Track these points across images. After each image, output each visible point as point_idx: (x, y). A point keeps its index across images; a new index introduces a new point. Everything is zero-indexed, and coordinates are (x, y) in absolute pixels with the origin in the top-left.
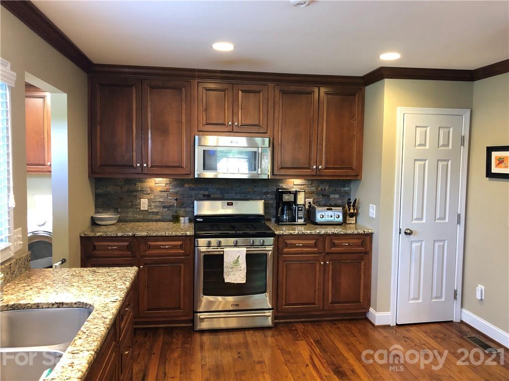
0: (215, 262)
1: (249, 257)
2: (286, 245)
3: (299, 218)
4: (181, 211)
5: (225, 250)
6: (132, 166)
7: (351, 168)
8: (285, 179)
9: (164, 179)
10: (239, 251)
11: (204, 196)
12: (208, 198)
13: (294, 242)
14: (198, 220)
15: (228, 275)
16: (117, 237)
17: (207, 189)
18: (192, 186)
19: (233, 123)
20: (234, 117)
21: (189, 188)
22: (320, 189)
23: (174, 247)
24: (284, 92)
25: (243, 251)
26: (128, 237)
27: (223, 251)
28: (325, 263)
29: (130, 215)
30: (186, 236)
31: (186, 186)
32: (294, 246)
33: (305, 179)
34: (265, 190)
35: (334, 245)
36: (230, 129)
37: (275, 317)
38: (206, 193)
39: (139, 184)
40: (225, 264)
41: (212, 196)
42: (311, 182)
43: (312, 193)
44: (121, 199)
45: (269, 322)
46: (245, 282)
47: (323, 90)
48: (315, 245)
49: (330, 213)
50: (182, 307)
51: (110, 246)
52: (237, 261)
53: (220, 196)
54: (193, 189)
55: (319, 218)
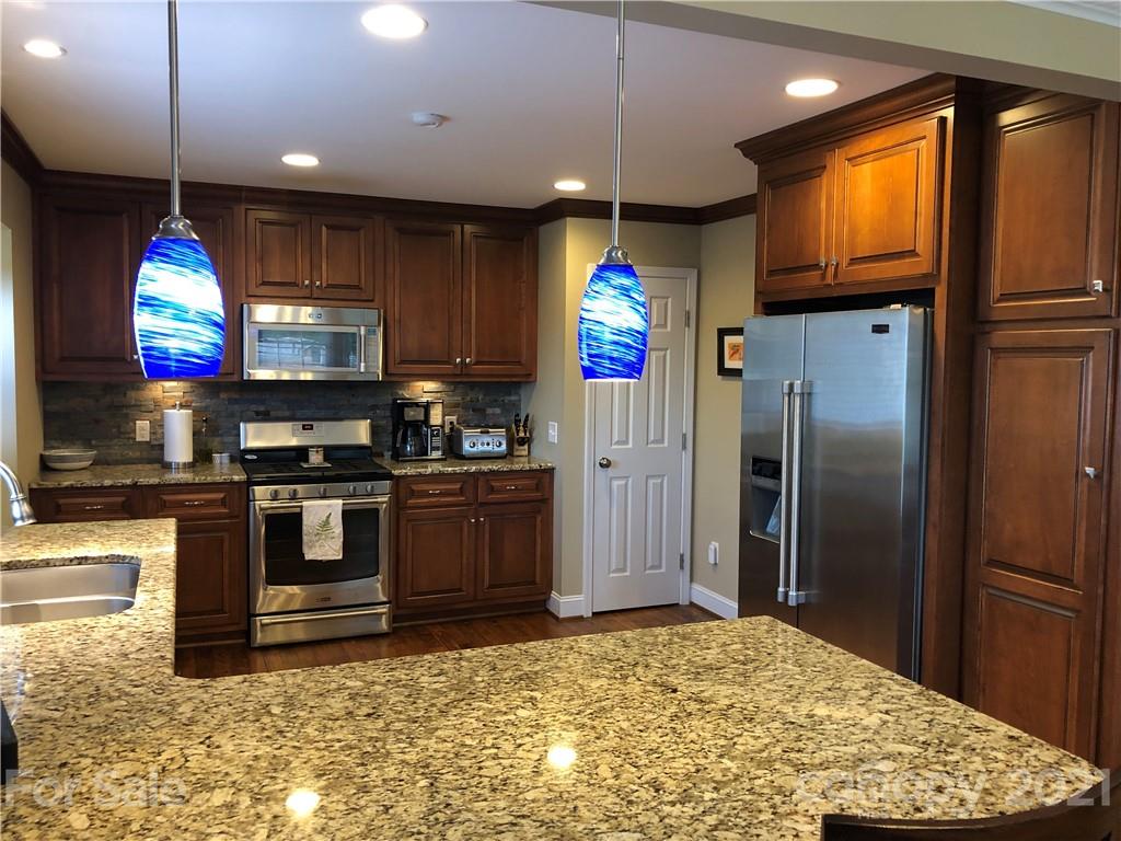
0: (287, 527)
1: (347, 515)
2: (413, 494)
3: (433, 449)
4: (215, 443)
5: (305, 503)
6: (124, 359)
7: (519, 363)
8: (408, 382)
9: (181, 384)
10: (329, 506)
11: (257, 413)
12: (265, 417)
13: (425, 487)
14: (248, 457)
15: (310, 547)
16: (102, 487)
17: (262, 402)
18: (237, 396)
19: (312, 282)
20: (315, 274)
21: (229, 400)
22: (468, 398)
23: (210, 503)
24: (401, 231)
25: (337, 505)
26: (123, 486)
27: (301, 507)
28: (477, 521)
29: (116, 451)
30: (233, 483)
31: (223, 395)
32: (426, 494)
33: (443, 382)
34: (371, 402)
35: (492, 490)
36: (306, 292)
37: (394, 618)
38: (262, 409)
39: (132, 394)
40: (304, 528)
41: (273, 414)
42: (452, 387)
43: (456, 405)
44: (97, 421)
45: (384, 625)
46: (340, 557)
47: (468, 228)
48: (461, 491)
49: (486, 439)
50: (227, 609)
51: (88, 504)
52: (327, 522)
53: (287, 414)
54: (236, 401)
55: (467, 447)
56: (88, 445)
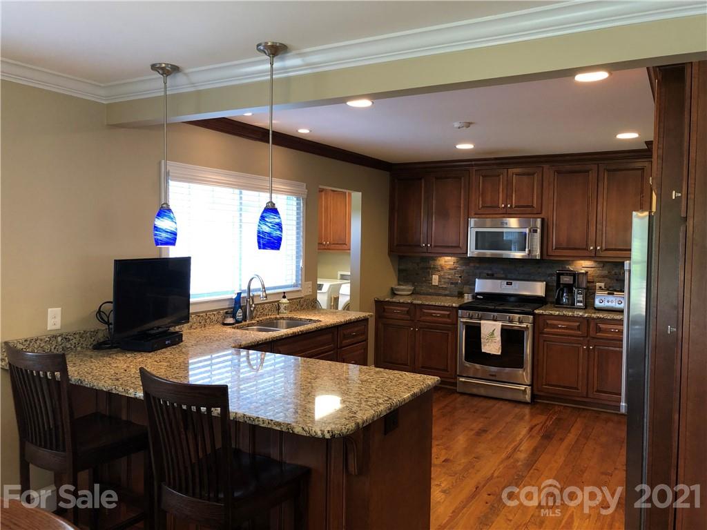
0: (474, 333)
1: (505, 332)
2: (547, 325)
3: (579, 302)
4: (466, 288)
5: (482, 322)
6: (419, 246)
8: (572, 261)
9: (453, 258)
10: (494, 325)
11: (488, 275)
12: (491, 276)
13: (555, 322)
14: (478, 297)
15: (484, 346)
16: (399, 303)
17: (491, 269)
18: (478, 265)
19: (506, 206)
20: (508, 200)
21: (474, 267)
22: (613, 272)
23: (443, 316)
24: (559, 172)
25: (499, 325)
26: (408, 303)
27: (480, 323)
28: (588, 348)
29: (424, 289)
30: (452, 307)
31: (472, 265)
32: (555, 326)
33: (595, 261)
34: (550, 271)
35: (599, 330)
36: (504, 211)
37: (533, 396)
38: (490, 272)
39: (431, 262)
40: (482, 335)
41: (495, 275)
42: (602, 265)
43: (604, 277)
44: (417, 274)
45: (528, 398)
46: (499, 353)
47: (602, 166)
48: (579, 328)
49: (611, 298)
50: (449, 370)
51: (395, 310)
52: (493, 334)
53: (503, 276)
54: (478, 268)
55: (597, 303)
56: (413, 285)
